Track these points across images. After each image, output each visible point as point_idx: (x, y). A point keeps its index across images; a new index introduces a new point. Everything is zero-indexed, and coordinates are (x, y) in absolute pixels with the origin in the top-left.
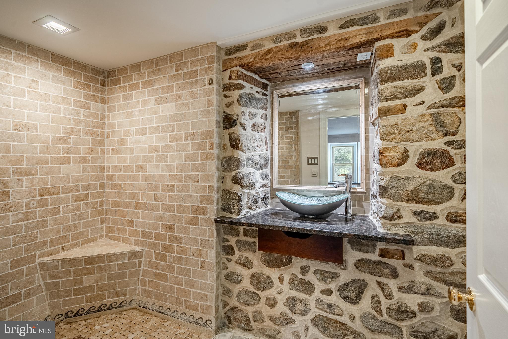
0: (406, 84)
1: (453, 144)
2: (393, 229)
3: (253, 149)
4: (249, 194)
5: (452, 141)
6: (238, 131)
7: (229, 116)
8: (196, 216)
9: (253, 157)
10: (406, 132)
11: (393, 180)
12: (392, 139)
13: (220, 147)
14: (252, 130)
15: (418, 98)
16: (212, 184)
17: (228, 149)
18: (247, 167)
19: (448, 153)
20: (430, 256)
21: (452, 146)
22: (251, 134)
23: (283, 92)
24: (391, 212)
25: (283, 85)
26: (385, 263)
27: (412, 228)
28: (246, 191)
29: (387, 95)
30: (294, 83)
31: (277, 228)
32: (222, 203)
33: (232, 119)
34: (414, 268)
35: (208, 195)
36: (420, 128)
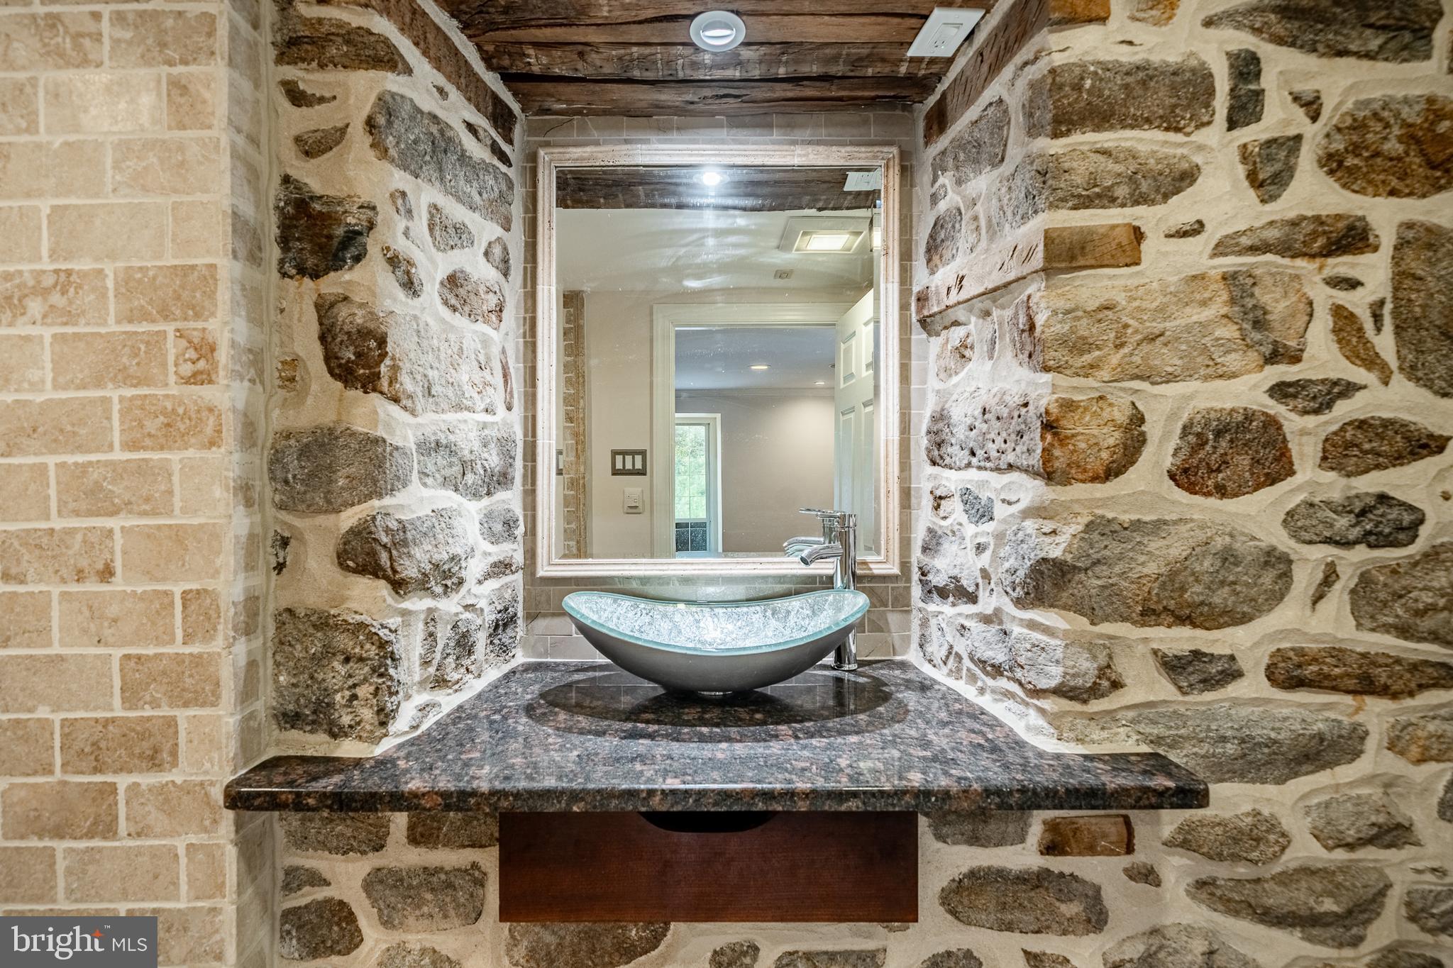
0: (1143, 148)
1: (1295, 396)
2: (1095, 737)
3: (451, 394)
4: (431, 618)
5: (1290, 385)
6: (374, 295)
7: (317, 206)
8: (98, 778)
9: (452, 438)
10: (1142, 341)
11: (1095, 536)
12: (1092, 367)
13: (260, 373)
14: (446, 303)
15: (1180, 209)
16: (210, 584)
17: (315, 387)
18: (425, 485)
19: (1280, 427)
20: (1219, 824)
21: (1292, 403)
22: (443, 321)
23: (583, 159)
24: (1087, 666)
25: (583, 129)
26: (1062, 875)
27: (1157, 723)
28: (418, 604)
29: (1079, 180)
30: (630, 128)
31: (614, 802)
32: (276, 681)
33: (338, 221)
34: (1161, 876)
35: (178, 648)
36: (1188, 329)
